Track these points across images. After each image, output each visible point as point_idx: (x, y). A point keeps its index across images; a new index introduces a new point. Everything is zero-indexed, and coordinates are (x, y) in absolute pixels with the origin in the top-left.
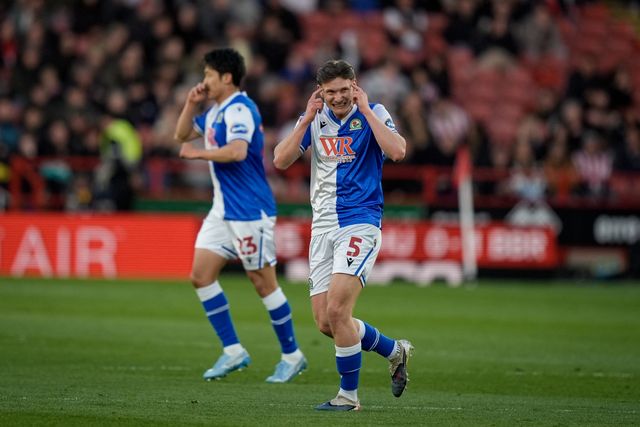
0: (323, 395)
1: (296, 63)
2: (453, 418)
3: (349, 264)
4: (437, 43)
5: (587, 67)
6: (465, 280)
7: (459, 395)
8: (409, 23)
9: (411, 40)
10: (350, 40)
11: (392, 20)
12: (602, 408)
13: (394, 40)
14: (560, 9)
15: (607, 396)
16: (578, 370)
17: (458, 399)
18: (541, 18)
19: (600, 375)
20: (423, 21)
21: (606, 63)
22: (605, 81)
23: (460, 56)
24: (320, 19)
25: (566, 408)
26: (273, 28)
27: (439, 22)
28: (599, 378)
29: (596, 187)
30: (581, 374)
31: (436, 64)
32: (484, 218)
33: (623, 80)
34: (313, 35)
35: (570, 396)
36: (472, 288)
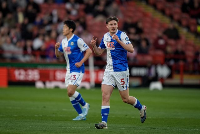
0: (47, 124)
1: (38, 20)
2: (88, 131)
3: (123, 87)
4: (82, 14)
5: (129, 21)
6: (91, 87)
7: (89, 123)
8: (73, 7)
9: (74, 12)
10: (55, 12)
11: (68, 6)
12: (134, 128)
13: (69, 12)
14: (121, 3)
15: (135, 124)
16: (126, 116)
17: (89, 125)
18: (114, 6)
19: (133, 117)
20: (78, 6)
21: (135, 20)
22: (134, 25)
23: (89, 17)
24: (45, 6)
25: (123, 128)
26: (30, 8)
27: (83, 7)
28: (133, 118)
29: (132, 59)
30: (127, 117)
31: (82, 20)
32: (97, 68)
33: (140, 25)
34: (44, 11)
35: (124, 124)
36: (94, 90)
